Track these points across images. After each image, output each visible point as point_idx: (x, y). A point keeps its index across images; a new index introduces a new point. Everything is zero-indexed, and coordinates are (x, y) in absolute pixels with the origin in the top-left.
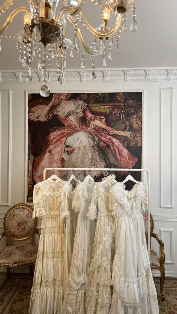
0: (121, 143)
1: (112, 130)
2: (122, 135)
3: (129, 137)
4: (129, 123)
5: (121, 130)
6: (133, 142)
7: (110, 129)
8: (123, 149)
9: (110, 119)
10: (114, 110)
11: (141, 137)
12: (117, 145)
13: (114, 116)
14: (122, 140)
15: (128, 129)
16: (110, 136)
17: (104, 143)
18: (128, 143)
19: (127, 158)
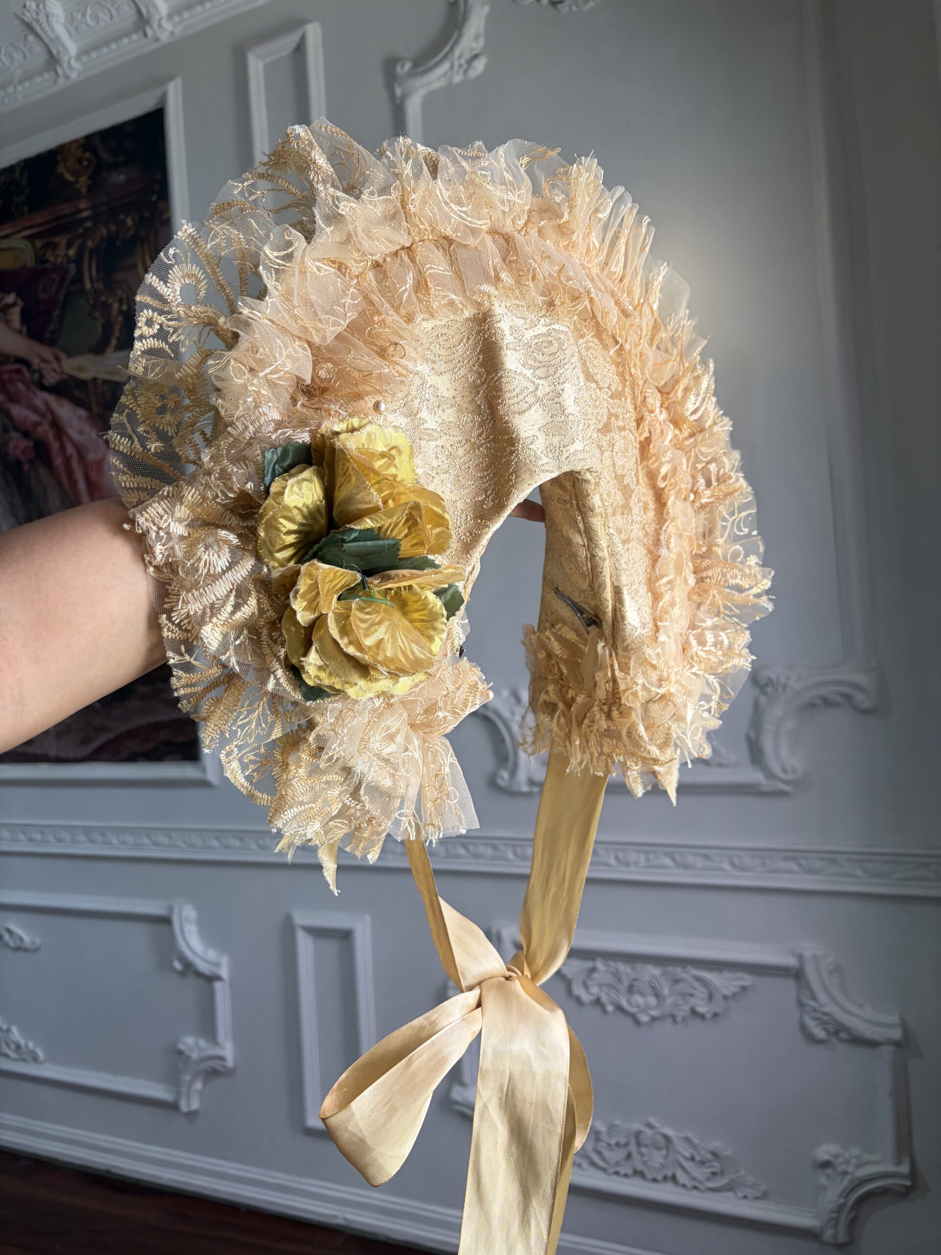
1: (51, 358)
4: (121, 302)
5: (89, 351)
7: (46, 352)
9: (42, 296)
10: (55, 246)
12: (75, 436)
13: (58, 279)
16: (45, 395)
17: (26, 435)
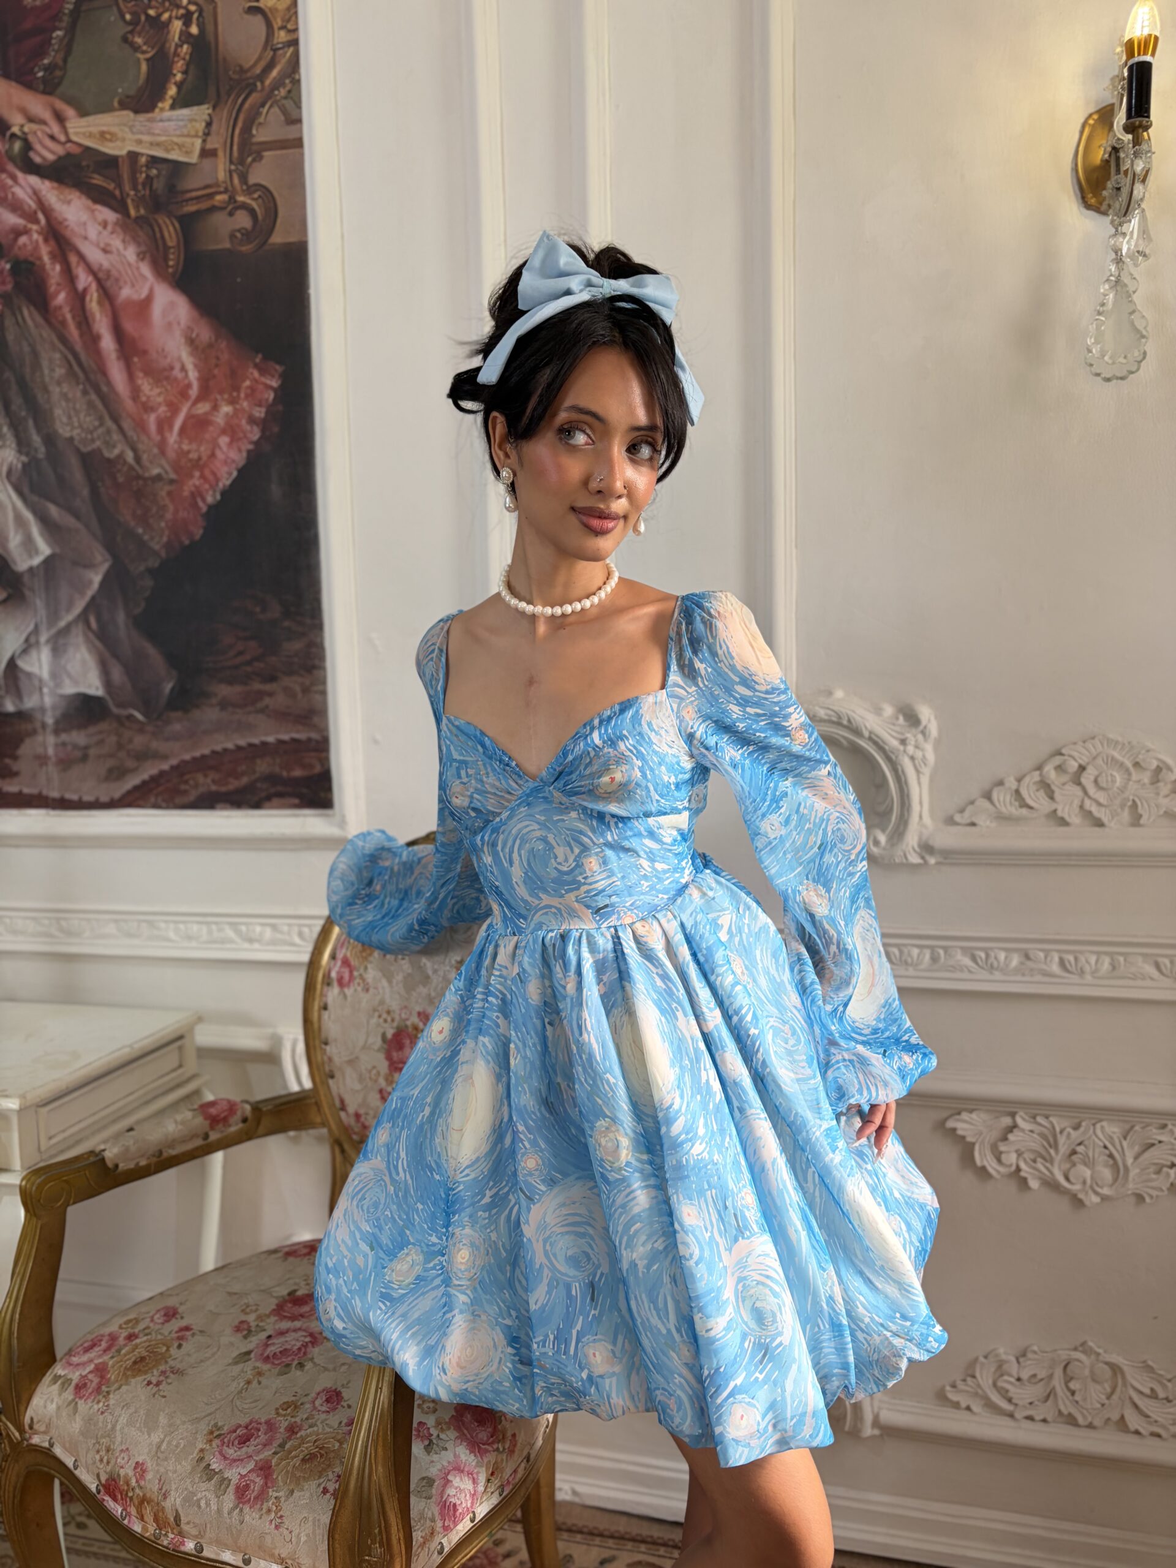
0: (135, 239)
1: (47, 115)
2: (133, 156)
3: (194, 159)
4: (187, 19)
5: (123, 106)
6: (233, 207)
7: (37, 104)
8: (151, 291)
11: (298, 143)
12: (94, 255)
14: (139, 201)
15: (179, 85)
16: (34, 180)
18: (188, 224)
19: (193, 375)
